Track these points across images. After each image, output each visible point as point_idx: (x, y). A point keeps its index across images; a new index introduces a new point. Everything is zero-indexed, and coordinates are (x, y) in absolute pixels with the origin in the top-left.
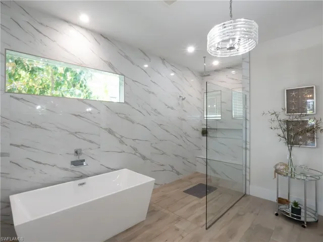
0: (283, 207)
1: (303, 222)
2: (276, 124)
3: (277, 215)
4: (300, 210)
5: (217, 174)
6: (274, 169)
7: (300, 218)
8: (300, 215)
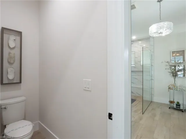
0: (172, 105)
1: (182, 110)
2: (168, 67)
3: (170, 108)
4: (180, 105)
5: (134, 93)
6: (168, 88)
7: (180, 108)
8: (180, 106)
